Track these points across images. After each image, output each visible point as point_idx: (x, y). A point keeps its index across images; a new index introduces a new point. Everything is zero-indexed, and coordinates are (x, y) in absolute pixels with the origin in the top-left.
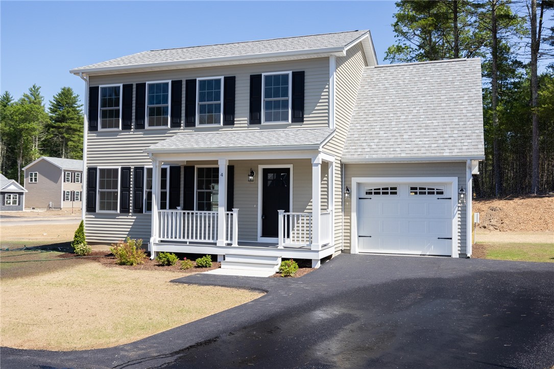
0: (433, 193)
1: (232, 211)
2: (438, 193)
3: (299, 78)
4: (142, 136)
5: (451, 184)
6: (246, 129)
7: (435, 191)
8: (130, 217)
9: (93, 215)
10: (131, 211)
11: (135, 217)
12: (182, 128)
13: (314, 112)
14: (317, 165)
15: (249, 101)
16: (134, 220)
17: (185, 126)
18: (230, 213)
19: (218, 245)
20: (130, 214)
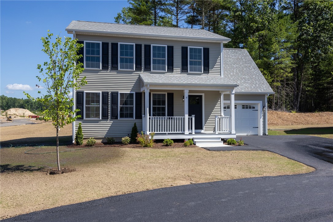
0: (251, 108)
1: (192, 116)
2: (253, 108)
3: (206, 51)
4: (116, 74)
5: (258, 104)
6: (180, 74)
7: (252, 107)
8: (109, 122)
9: (81, 121)
10: (109, 118)
11: (112, 122)
12: (142, 71)
13: (214, 68)
14: (233, 94)
15: (181, 60)
16: (111, 124)
17: (145, 70)
18: (190, 117)
19: (185, 134)
20: (109, 120)
